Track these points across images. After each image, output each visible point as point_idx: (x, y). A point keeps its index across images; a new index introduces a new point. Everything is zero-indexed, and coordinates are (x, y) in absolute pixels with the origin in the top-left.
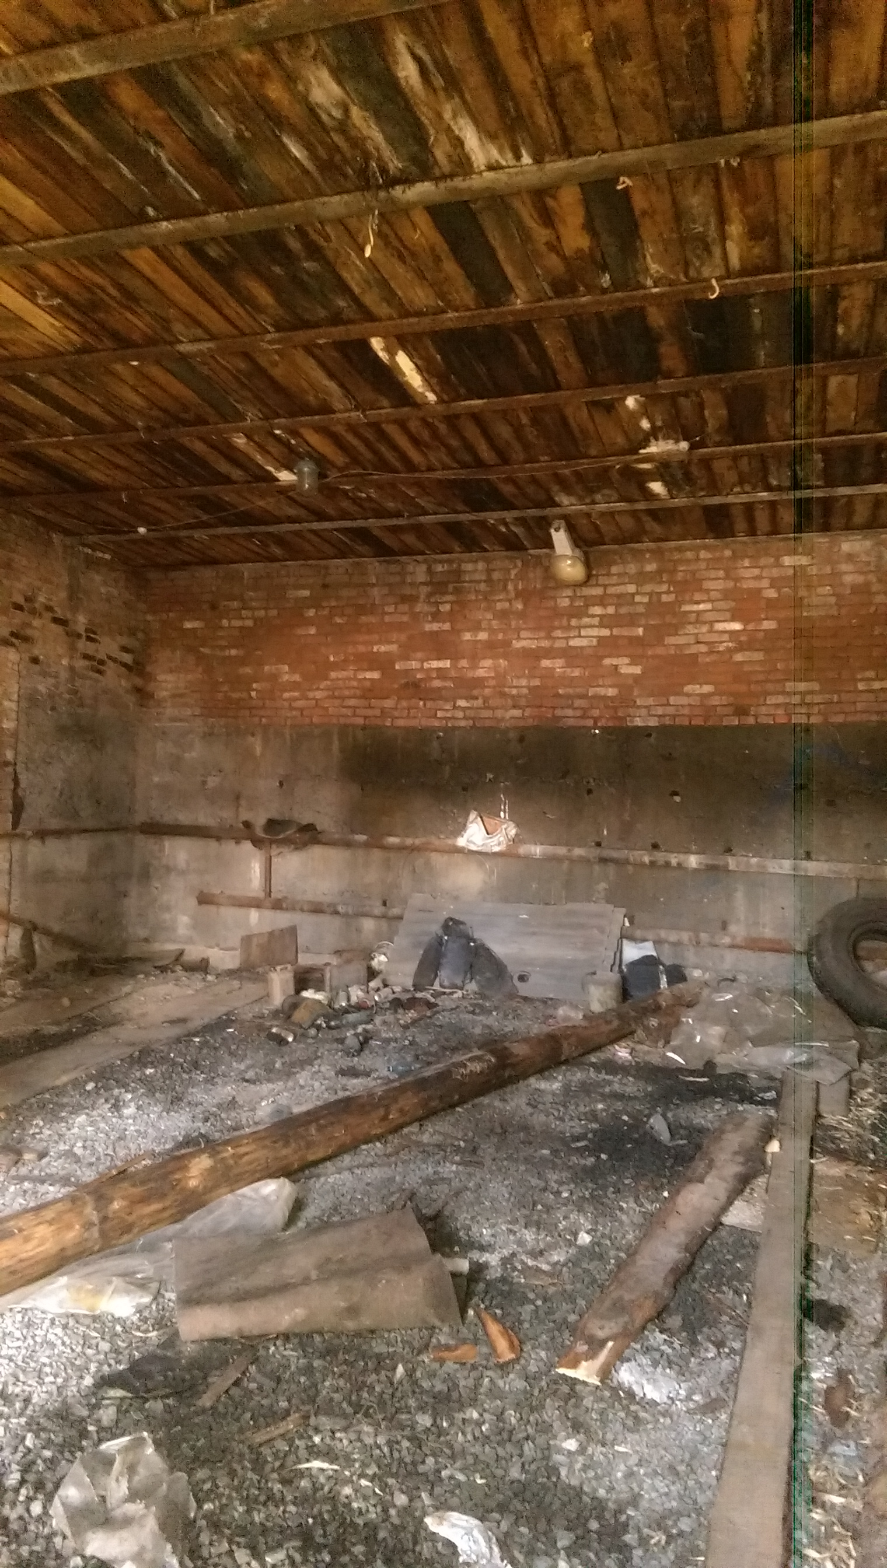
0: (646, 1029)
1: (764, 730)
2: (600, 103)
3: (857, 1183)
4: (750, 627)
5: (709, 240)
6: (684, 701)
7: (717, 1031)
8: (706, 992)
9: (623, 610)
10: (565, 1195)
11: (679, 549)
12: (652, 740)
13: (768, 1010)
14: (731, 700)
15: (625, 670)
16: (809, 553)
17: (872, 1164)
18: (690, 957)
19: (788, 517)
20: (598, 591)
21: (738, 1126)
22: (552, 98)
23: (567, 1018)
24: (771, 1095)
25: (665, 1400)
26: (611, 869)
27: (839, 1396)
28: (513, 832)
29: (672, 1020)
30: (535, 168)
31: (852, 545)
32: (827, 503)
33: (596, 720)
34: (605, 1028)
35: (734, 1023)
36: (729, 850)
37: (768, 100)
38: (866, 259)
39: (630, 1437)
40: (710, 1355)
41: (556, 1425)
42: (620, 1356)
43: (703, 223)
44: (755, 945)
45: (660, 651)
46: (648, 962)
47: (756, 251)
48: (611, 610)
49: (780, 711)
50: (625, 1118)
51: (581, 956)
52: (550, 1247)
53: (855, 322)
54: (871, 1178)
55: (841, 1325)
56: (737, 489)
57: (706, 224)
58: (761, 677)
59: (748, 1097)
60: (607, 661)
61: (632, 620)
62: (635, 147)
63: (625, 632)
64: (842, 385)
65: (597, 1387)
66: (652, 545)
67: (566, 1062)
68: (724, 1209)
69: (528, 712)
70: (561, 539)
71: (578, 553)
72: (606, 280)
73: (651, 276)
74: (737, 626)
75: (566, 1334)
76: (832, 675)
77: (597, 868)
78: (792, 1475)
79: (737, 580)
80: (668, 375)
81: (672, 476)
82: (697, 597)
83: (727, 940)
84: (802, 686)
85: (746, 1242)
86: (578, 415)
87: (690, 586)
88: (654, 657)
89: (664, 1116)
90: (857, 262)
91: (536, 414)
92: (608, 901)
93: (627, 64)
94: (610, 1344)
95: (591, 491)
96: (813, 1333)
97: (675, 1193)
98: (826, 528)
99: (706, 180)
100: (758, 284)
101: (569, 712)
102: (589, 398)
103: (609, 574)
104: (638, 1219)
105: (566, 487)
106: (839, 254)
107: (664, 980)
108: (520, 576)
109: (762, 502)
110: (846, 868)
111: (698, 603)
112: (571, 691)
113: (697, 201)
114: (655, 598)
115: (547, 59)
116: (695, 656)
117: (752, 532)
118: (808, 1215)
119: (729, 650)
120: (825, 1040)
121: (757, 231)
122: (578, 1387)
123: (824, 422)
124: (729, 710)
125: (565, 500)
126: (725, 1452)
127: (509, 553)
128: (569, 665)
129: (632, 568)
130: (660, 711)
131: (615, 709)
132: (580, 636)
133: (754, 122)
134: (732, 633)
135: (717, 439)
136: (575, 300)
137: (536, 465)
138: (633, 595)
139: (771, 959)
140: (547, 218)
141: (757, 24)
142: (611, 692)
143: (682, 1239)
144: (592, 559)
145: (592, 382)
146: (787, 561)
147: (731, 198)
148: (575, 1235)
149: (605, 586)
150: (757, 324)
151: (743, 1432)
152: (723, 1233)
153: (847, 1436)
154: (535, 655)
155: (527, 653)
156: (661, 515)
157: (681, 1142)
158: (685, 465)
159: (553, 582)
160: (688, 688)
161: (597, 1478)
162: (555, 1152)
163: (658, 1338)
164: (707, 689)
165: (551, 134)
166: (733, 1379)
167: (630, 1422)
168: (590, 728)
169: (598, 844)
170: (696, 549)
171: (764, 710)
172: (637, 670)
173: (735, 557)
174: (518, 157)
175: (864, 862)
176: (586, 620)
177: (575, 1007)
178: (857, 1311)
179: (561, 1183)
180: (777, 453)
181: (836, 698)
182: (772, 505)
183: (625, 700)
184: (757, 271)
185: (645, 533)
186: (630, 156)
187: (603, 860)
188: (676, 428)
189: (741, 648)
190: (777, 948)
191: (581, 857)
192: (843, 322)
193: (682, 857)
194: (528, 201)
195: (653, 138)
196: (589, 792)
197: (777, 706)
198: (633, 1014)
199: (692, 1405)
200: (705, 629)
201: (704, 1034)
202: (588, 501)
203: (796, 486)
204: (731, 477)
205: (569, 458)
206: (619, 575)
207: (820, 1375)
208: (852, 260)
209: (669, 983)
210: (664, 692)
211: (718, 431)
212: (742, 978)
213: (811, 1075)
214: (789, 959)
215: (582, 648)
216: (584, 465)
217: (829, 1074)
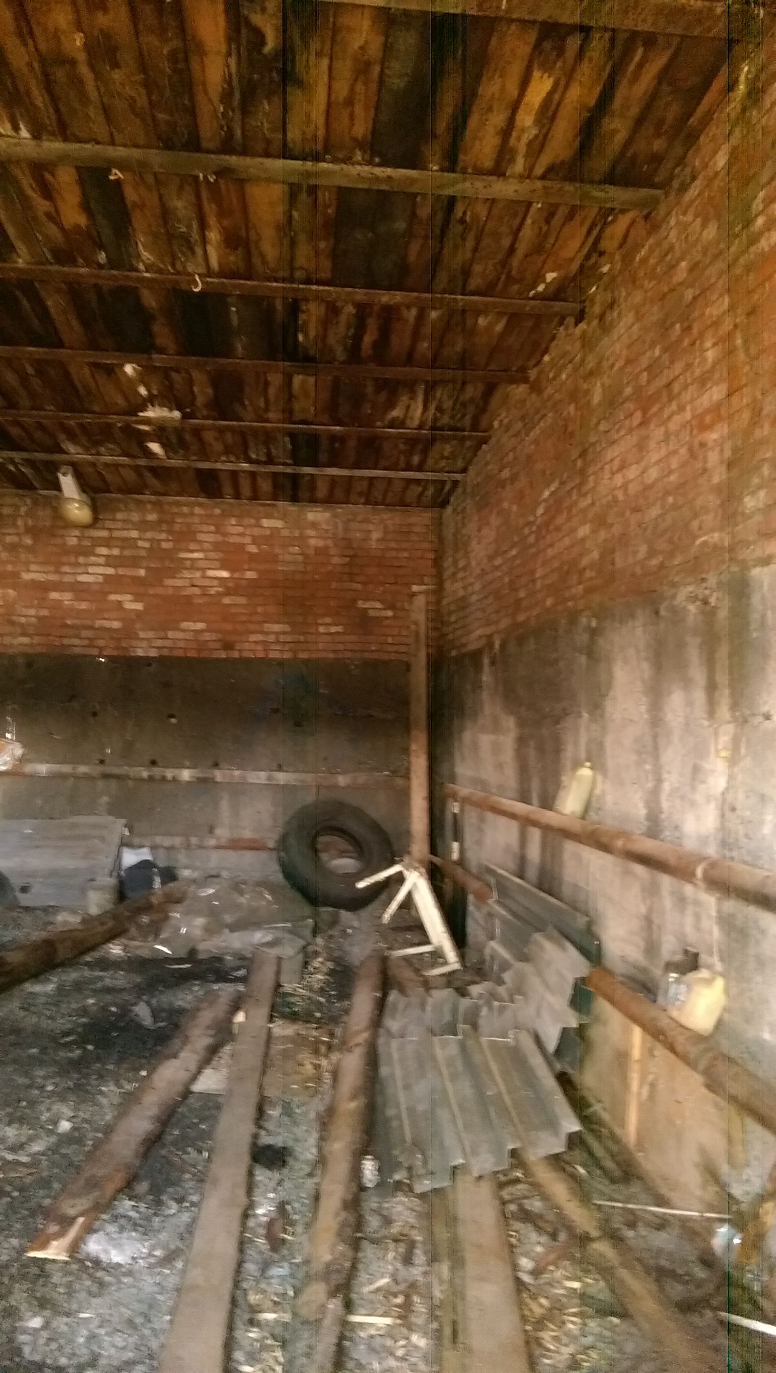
0: (140, 927)
1: (247, 662)
2: (92, 98)
3: (304, 1038)
4: (236, 575)
5: (192, 240)
6: (180, 635)
7: (200, 921)
8: (192, 888)
9: (127, 553)
10: (50, 1088)
11: (179, 504)
12: (152, 669)
13: (243, 900)
14: (220, 636)
15: (129, 606)
16: (284, 517)
17: (318, 1021)
18: (182, 858)
19: (265, 486)
20: (104, 534)
21: (212, 1003)
22: (48, 85)
23: (66, 923)
24: (241, 973)
25: (130, 1261)
26: (113, 785)
27: (278, 1225)
28: (19, 751)
29: (162, 916)
30: (33, 143)
31: (316, 515)
32: (295, 479)
33: (101, 649)
34: (100, 929)
35: (213, 913)
36: (216, 765)
37: (238, 133)
38: (318, 283)
39: (95, 1301)
40: (173, 1211)
41: (23, 1308)
42: (89, 1230)
43: (185, 224)
44: (236, 845)
45: (160, 591)
46: (144, 865)
47: (232, 258)
48: (116, 552)
49: (260, 647)
50: (113, 1009)
51: (82, 864)
52: (31, 1139)
53: (312, 333)
54: (315, 1033)
55: (284, 1163)
56: (223, 458)
57: (189, 226)
58: (244, 618)
59: (222, 976)
60: (113, 597)
61: (134, 562)
62: (125, 146)
63: (129, 572)
64: (304, 382)
65: (66, 1263)
66: (153, 498)
67: (62, 964)
68: (194, 1078)
69: (36, 640)
70: (68, 483)
71: (85, 497)
72: (102, 257)
73: (143, 261)
74: (225, 574)
75: (40, 1220)
76: (300, 619)
77: (100, 784)
78: (234, 1302)
79: (225, 534)
80: (161, 351)
81: (167, 438)
82: (192, 546)
83: (213, 842)
84: (277, 627)
85: (211, 1104)
86: (81, 373)
87: (186, 536)
88: (155, 596)
89: (148, 1003)
90: (312, 284)
91: (40, 366)
92: (110, 813)
93: (117, 71)
94: (81, 1220)
95: (97, 443)
96: (262, 1175)
97: (151, 1072)
98: (294, 499)
99: (188, 189)
100: (235, 287)
101: (76, 641)
102: (91, 360)
103: (114, 520)
104: (116, 1100)
105: (72, 437)
106: (298, 274)
107: (157, 882)
108: (29, 514)
109: (243, 472)
110: (309, 778)
111: (192, 551)
112: (77, 622)
113: (181, 205)
114: (155, 545)
115: (43, 47)
116: (189, 598)
117: (237, 496)
118: (264, 1073)
119: (218, 594)
120: (287, 921)
121: (233, 240)
122: (48, 1267)
123: (291, 412)
124: (217, 645)
125: (71, 448)
126: (179, 1296)
127: (21, 492)
128: (77, 599)
129: (135, 517)
130: (159, 643)
131: (119, 640)
132: (88, 573)
133: (227, 147)
134: (221, 579)
135: (205, 412)
136: (75, 270)
137: (43, 413)
138: (135, 539)
139: (249, 857)
140: (47, 192)
141: (228, 66)
142: (116, 625)
143: (154, 1111)
144: (98, 504)
145: (93, 345)
146: (266, 523)
147: (210, 209)
148: (55, 1123)
149: (110, 529)
150: (235, 320)
151: (196, 1275)
152: (191, 1100)
153: (284, 1258)
154: (46, 587)
155: (35, 584)
156: (160, 472)
157: (162, 1024)
158: (179, 432)
159: (62, 523)
160: (185, 625)
161: (60, 1348)
162: (44, 1050)
163: (126, 1205)
164: (200, 626)
165: (48, 117)
166: (190, 1228)
167: (95, 1288)
168: (95, 657)
169: (102, 762)
170: (191, 505)
171: (246, 646)
172: (139, 606)
173: (224, 515)
174: (16, 128)
175: (323, 772)
176: (93, 559)
177: (73, 911)
178: (298, 1149)
179: (45, 1078)
180: (255, 432)
181: (302, 638)
182: (253, 475)
183: (128, 633)
184: (233, 275)
185: (146, 486)
186: (120, 152)
187: (106, 776)
188: (168, 398)
189: (228, 592)
190: (253, 846)
191: (85, 774)
192: (302, 331)
193: (176, 772)
194: (27, 172)
195: (141, 140)
196: (95, 714)
197: (256, 642)
198: (127, 914)
199: (152, 1260)
200: (198, 574)
201: (188, 925)
202: (93, 452)
203: (270, 461)
204: (218, 447)
205: (72, 410)
206: (124, 521)
207: (264, 1210)
208: (308, 281)
209: (163, 883)
210: (163, 627)
211: (208, 406)
212: (225, 874)
213: (274, 952)
214: (264, 855)
215: (88, 583)
216: (88, 419)
217: (289, 950)
